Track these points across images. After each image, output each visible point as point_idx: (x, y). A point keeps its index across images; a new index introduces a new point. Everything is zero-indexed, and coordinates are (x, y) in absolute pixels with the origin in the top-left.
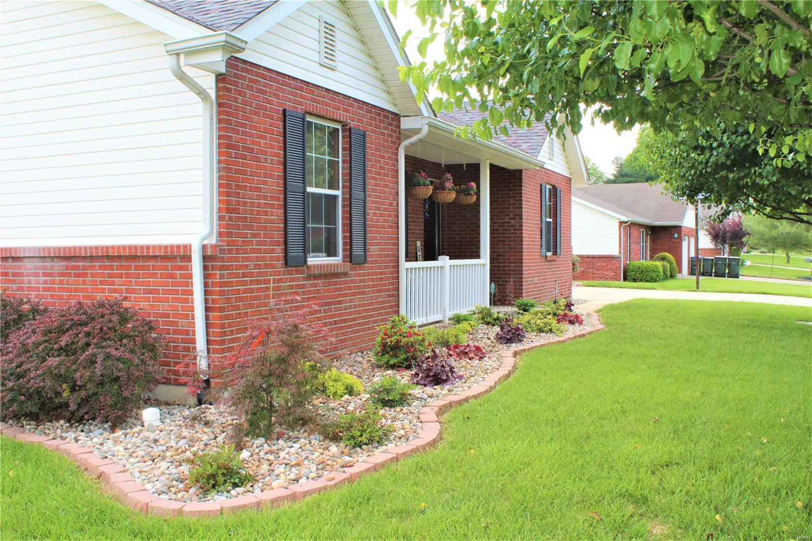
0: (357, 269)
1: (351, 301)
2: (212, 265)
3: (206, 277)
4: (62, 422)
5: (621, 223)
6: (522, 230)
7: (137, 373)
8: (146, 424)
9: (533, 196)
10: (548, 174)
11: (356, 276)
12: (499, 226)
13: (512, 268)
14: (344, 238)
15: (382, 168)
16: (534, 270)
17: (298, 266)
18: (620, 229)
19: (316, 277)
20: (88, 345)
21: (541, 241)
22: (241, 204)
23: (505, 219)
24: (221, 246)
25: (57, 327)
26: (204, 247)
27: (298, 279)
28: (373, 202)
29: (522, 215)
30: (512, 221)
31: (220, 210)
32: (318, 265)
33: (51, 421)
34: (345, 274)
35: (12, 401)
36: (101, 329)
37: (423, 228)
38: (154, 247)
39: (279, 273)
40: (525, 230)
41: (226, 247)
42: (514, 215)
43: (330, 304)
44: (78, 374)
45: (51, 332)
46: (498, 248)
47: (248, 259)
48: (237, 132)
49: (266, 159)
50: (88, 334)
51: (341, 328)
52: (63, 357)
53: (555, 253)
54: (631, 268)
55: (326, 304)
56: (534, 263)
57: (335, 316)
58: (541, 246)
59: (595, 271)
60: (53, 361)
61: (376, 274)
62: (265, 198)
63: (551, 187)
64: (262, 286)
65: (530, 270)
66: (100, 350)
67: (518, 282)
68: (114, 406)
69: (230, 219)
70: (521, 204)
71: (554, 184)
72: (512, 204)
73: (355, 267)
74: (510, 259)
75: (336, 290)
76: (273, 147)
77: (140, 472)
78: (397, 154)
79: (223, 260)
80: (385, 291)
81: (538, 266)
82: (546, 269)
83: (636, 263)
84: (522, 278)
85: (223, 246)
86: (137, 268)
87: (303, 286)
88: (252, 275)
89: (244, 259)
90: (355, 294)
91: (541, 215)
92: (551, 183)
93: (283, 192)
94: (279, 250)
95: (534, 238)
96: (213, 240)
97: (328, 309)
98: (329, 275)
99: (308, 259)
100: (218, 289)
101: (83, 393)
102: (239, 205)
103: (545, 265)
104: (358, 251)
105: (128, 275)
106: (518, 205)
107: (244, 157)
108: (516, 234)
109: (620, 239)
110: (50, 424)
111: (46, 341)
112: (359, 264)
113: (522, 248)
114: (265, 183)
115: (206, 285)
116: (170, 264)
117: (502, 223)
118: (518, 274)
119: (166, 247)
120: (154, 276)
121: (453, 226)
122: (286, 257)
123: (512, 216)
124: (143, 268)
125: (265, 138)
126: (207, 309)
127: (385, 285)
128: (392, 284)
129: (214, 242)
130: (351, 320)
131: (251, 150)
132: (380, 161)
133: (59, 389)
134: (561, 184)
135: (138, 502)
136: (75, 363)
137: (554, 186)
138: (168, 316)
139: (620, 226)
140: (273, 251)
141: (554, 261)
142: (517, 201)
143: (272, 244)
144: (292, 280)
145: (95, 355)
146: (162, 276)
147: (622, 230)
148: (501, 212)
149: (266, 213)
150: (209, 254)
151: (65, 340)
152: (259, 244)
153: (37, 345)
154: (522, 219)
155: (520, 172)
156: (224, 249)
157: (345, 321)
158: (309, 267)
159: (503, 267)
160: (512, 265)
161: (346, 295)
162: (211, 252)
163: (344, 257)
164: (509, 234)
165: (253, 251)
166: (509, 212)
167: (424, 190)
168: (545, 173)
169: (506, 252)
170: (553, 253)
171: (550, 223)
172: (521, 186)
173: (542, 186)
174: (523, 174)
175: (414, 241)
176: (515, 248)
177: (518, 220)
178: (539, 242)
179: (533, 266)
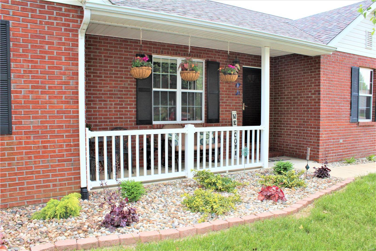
6: (320, 102)
9: (338, 76)
10: (365, 60)
13: (313, 132)
15: (44, 52)
16: (339, 133)
21: (351, 111)
23: (308, 94)
29: (320, 91)
30: (313, 96)
40: (324, 103)
42: (315, 91)
46: (304, 117)
53: (374, 120)
56: (338, 128)
58: (351, 115)
61: (35, 143)
63: (372, 70)
65: (332, 133)
67: (316, 143)
70: (319, 82)
71: (373, 68)
74: (311, 125)
78: (77, 40)
80: (53, 157)
81: (346, 130)
82: (358, 132)
84: (319, 140)
91: (351, 91)
92: (368, 66)
95: (339, 109)
103: (357, 129)
106: (317, 84)
108: (316, 105)
112: (4, 135)
113: (319, 117)
117: (307, 97)
118: (316, 137)
121: (277, 100)
123: (313, 92)
132: (42, 46)
137: (374, 70)
141: (373, 126)
142: (317, 80)
148: (306, 89)
154: (319, 94)
155: (319, 57)
159: (307, 130)
160: (313, 129)
164: (311, 106)
166: (311, 89)
167: (137, 70)
168: (359, 59)
169: (309, 119)
170: (371, 120)
171: (370, 97)
172: (319, 68)
173: (352, 69)
174: (322, 59)
175: (230, 111)
176: (315, 117)
177: (317, 95)
178: (348, 111)
179: (336, 130)
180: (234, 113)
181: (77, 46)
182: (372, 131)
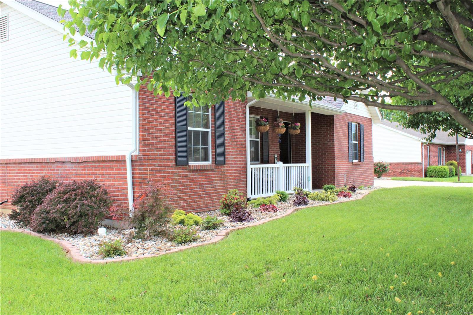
0: (220, 167)
1: (216, 183)
2: (136, 165)
3: (133, 170)
4: (66, 234)
5: (423, 143)
6: (334, 148)
7: (96, 212)
8: (99, 235)
9: (342, 129)
10: (354, 117)
11: (219, 171)
12: (322, 146)
13: (329, 169)
14: (212, 152)
15: (235, 117)
16: (344, 169)
17: (184, 166)
18: (422, 147)
19: (194, 171)
20: (76, 199)
21: (349, 154)
22: (151, 136)
23: (325, 142)
24: (140, 156)
25: (64, 191)
26: (132, 156)
27: (183, 172)
28: (229, 134)
29: (334, 140)
30: (329, 143)
31: (140, 139)
32: (195, 166)
33: (62, 233)
34: (213, 170)
35: (43, 223)
36: (82, 192)
37: (279, 147)
38: (112, 156)
39: (172, 169)
40: (336, 148)
41: (142, 156)
42: (330, 140)
43: (203, 184)
44: (70, 212)
45: (60, 193)
47: (155, 162)
48: (149, 103)
49: (165, 115)
50: (76, 195)
51: (210, 197)
52: (64, 204)
53: (360, 160)
54: (429, 170)
55: (200, 184)
56: (343, 165)
57: (206, 190)
58: (349, 157)
59: (407, 172)
60: (60, 206)
61: (232, 170)
62: (164, 133)
63: (357, 124)
64: (163, 175)
65: (341, 170)
66: (80, 201)
67: (333, 176)
68: (85, 226)
69: (145, 143)
70: (334, 134)
71: (358, 122)
72: (329, 134)
73: (218, 167)
74: (328, 164)
75: (206, 178)
76: (168, 109)
77: (84, 250)
78: (245, 110)
79: (140, 162)
80: (237, 179)
81: (347, 167)
82: (353, 169)
83: (433, 167)
84: (334, 174)
85: (141, 156)
86: (106, 166)
87: (187, 175)
88: (157, 170)
89: (152, 162)
90: (218, 180)
91: (349, 139)
92: (356, 121)
93: (175, 130)
94: (172, 158)
95: (343, 152)
96: (136, 153)
97: (202, 187)
98: (202, 170)
99: (189, 163)
100: (138, 175)
101: (73, 220)
102: (149, 136)
103: (352, 167)
104: (220, 159)
105: (102, 170)
106: (332, 135)
107: (153, 114)
108: (331, 150)
109: (422, 153)
110: (61, 234)
111: (59, 197)
112: (222, 165)
113: (334, 158)
114: (164, 126)
115: (133, 174)
116: (119, 164)
117: (324, 144)
118: (332, 172)
119: (117, 156)
120: (112, 170)
121: (298, 146)
122: (176, 161)
123: (329, 140)
124: (108, 166)
125: (164, 105)
126: (133, 185)
127: (238, 176)
128: (243, 175)
129: (137, 154)
130: (216, 193)
131: (156, 111)
132: (234, 113)
133: (62, 218)
134: (363, 122)
135: (76, 259)
136: (69, 207)
137: (358, 124)
138: (118, 188)
139: (422, 146)
140: (169, 158)
141: (359, 165)
142: (332, 132)
143: (168, 155)
144: (179, 172)
145: (77, 204)
146: (116, 170)
147: (423, 148)
148: (323, 138)
149: (165, 140)
150: (134, 159)
151: (66, 197)
152: (161, 155)
153: (55, 199)
154: (334, 142)
155: (332, 116)
156: (142, 157)
157: (213, 193)
158: (189, 166)
159: (324, 168)
160: (329, 167)
161: (213, 180)
162: (135, 158)
163: (212, 161)
164: (327, 150)
165: (157, 158)
166: (327, 138)
167: (264, 127)
168: (351, 116)
169: (326, 160)
170: (358, 160)
171: (357, 144)
172: (333, 124)
173: (348, 123)
174: (334, 117)
175: (273, 155)
176: (331, 158)
177: (332, 143)
178: (347, 154)
179: (342, 168)
180: (276, 156)
181: (245, 113)
182: (359, 169)
